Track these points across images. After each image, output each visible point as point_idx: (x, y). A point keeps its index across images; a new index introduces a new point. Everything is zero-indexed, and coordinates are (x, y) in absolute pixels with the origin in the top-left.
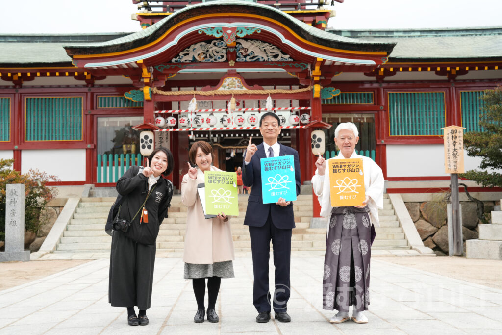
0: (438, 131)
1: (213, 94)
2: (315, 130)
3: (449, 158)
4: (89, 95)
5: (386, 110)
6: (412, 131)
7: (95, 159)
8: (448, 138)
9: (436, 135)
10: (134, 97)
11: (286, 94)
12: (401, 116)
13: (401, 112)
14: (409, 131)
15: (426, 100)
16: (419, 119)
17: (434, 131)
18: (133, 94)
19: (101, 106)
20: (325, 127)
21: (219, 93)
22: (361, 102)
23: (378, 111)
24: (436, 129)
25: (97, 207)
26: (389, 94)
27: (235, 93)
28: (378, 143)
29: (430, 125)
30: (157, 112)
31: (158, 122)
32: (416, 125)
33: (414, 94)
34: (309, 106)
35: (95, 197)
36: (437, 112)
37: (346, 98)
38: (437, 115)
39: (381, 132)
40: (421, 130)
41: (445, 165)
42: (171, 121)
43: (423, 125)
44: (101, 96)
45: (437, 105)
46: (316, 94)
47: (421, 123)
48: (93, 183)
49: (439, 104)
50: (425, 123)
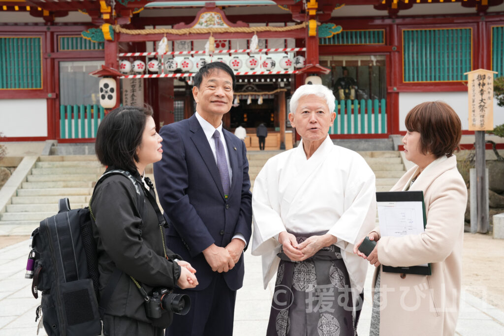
0: (461, 76)
1: (188, 33)
2: (310, 75)
3: (474, 111)
4: (49, 34)
5: (399, 50)
6: (431, 77)
7: (57, 111)
8: (474, 86)
9: (459, 81)
10: (93, 36)
11: (276, 32)
12: (417, 58)
13: (417, 54)
14: (426, 76)
15: (448, 38)
16: (439, 61)
17: (457, 76)
18: (93, 33)
19: (64, 48)
20: (323, 72)
21: (195, 32)
22: (370, 42)
23: (390, 52)
24: (459, 74)
25: (57, 167)
26: (404, 31)
27: (214, 31)
28: (389, 91)
29: (453, 68)
30: (122, 55)
31: (123, 66)
32: (435, 69)
33: (434, 31)
34: (304, 46)
35: (58, 155)
36: (461, 52)
37: (352, 37)
38: (461, 56)
39: (393, 77)
40: (442, 75)
41: (468, 119)
42: (138, 65)
43: (444, 69)
44: (63, 36)
45: (461, 45)
46: (312, 32)
47: (442, 66)
48: (55, 139)
49: (464, 43)
50: (446, 66)
